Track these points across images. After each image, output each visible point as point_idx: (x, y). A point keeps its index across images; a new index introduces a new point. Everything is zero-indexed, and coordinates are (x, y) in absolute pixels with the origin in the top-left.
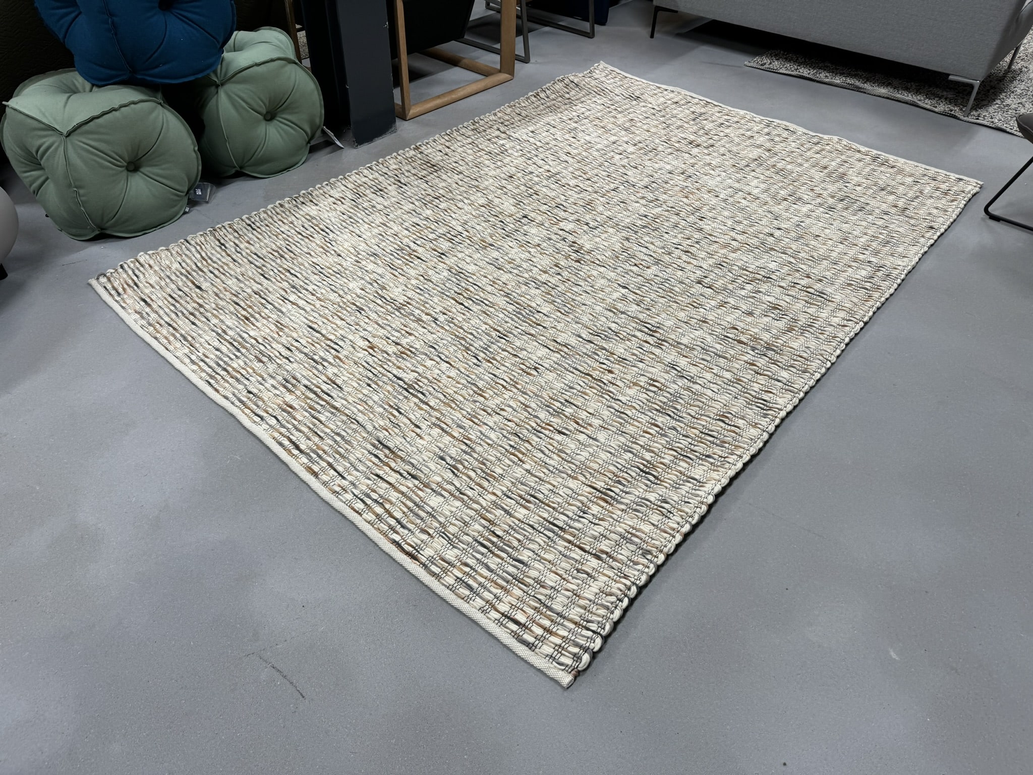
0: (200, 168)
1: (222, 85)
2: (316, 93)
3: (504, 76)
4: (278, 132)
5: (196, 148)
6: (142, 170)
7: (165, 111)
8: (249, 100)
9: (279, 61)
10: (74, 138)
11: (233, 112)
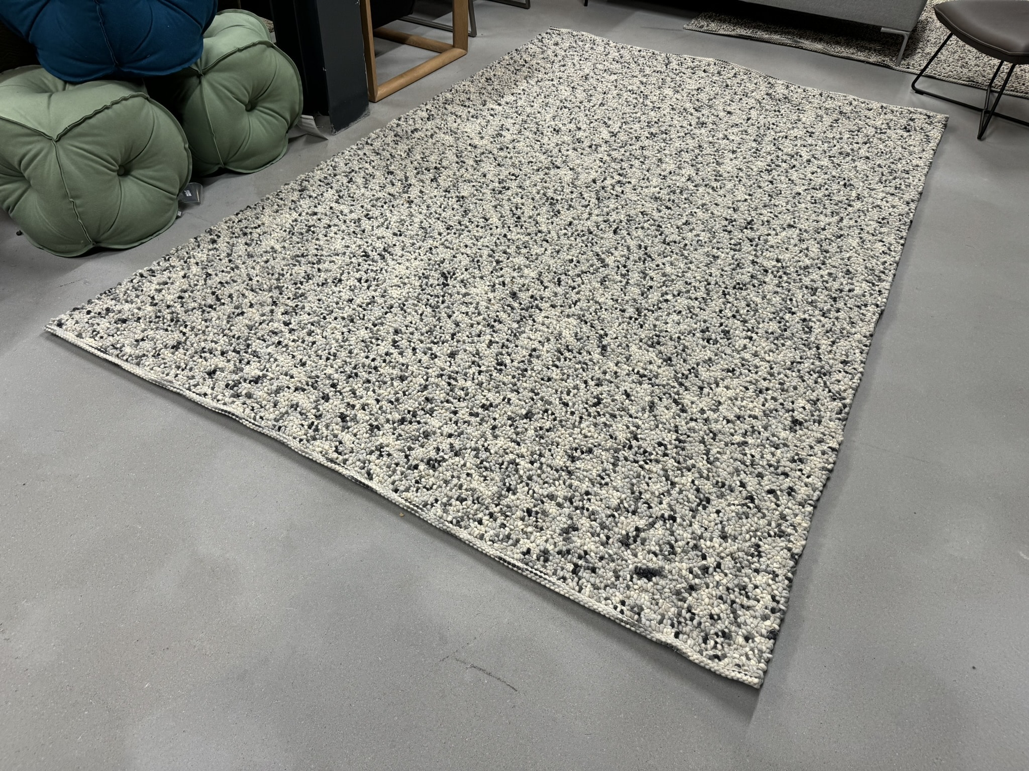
0: (191, 167)
1: (205, 73)
2: (295, 78)
3: (458, 51)
4: (261, 122)
5: (187, 146)
6: (133, 173)
7: (154, 107)
8: (234, 90)
9: (260, 46)
10: (65, 142)
11: (218, 103)
